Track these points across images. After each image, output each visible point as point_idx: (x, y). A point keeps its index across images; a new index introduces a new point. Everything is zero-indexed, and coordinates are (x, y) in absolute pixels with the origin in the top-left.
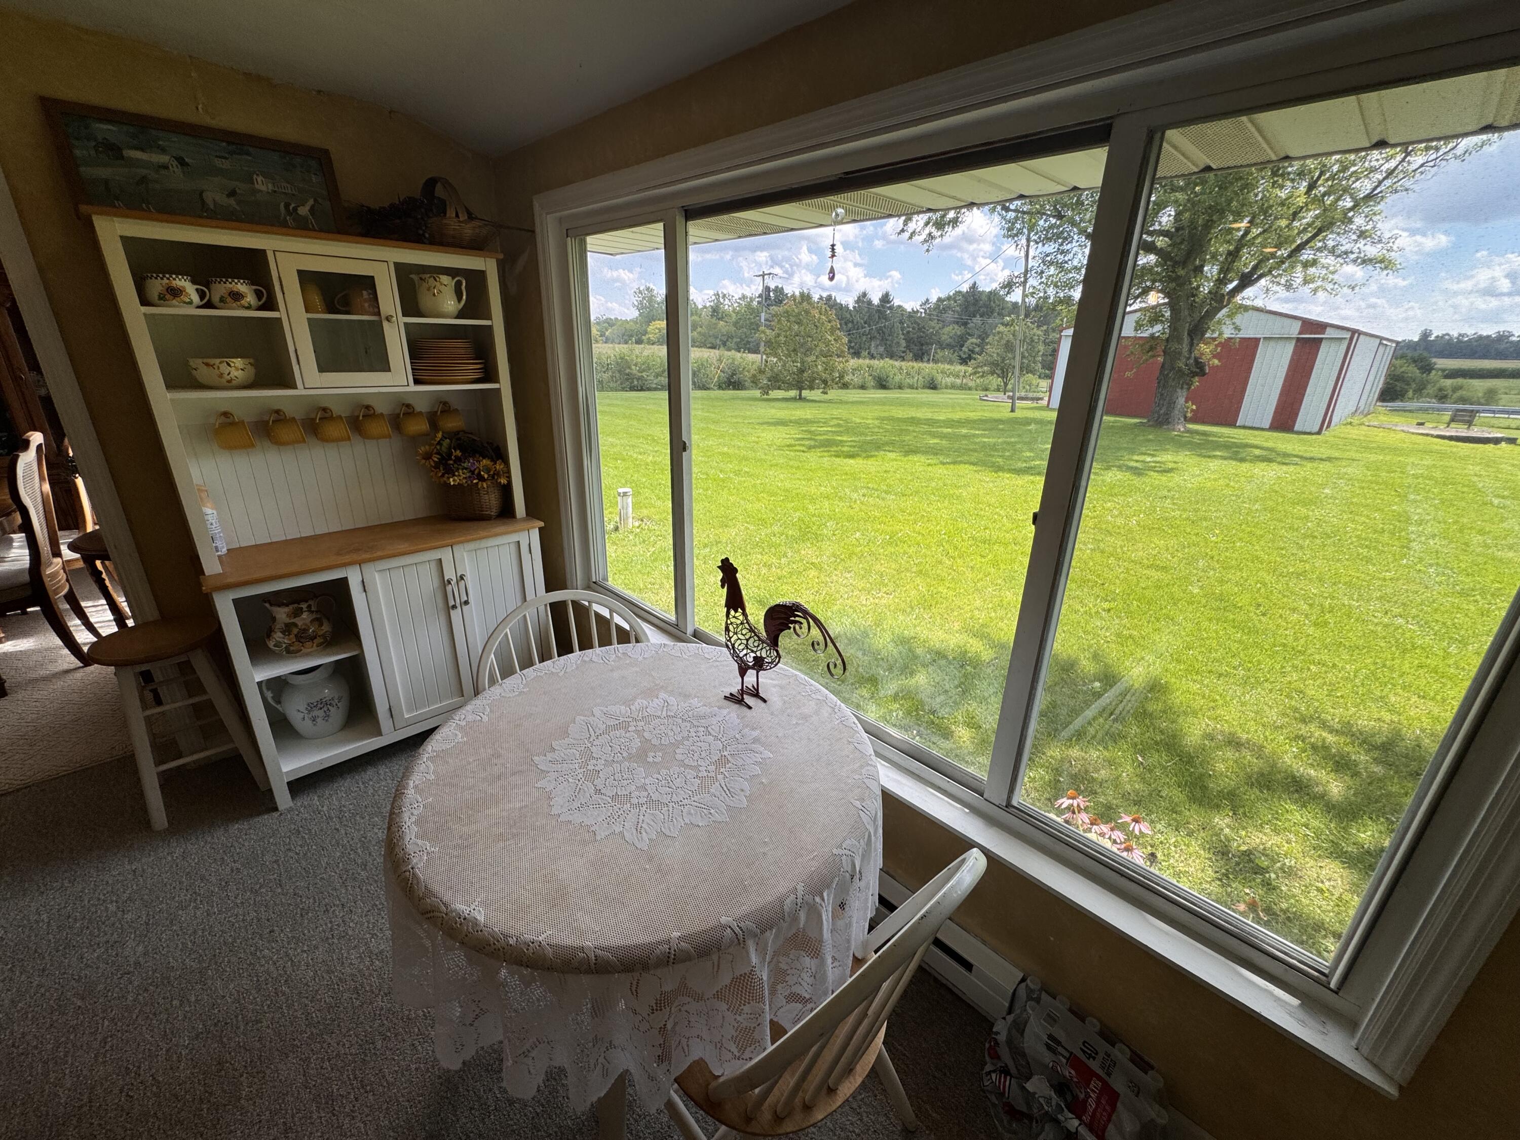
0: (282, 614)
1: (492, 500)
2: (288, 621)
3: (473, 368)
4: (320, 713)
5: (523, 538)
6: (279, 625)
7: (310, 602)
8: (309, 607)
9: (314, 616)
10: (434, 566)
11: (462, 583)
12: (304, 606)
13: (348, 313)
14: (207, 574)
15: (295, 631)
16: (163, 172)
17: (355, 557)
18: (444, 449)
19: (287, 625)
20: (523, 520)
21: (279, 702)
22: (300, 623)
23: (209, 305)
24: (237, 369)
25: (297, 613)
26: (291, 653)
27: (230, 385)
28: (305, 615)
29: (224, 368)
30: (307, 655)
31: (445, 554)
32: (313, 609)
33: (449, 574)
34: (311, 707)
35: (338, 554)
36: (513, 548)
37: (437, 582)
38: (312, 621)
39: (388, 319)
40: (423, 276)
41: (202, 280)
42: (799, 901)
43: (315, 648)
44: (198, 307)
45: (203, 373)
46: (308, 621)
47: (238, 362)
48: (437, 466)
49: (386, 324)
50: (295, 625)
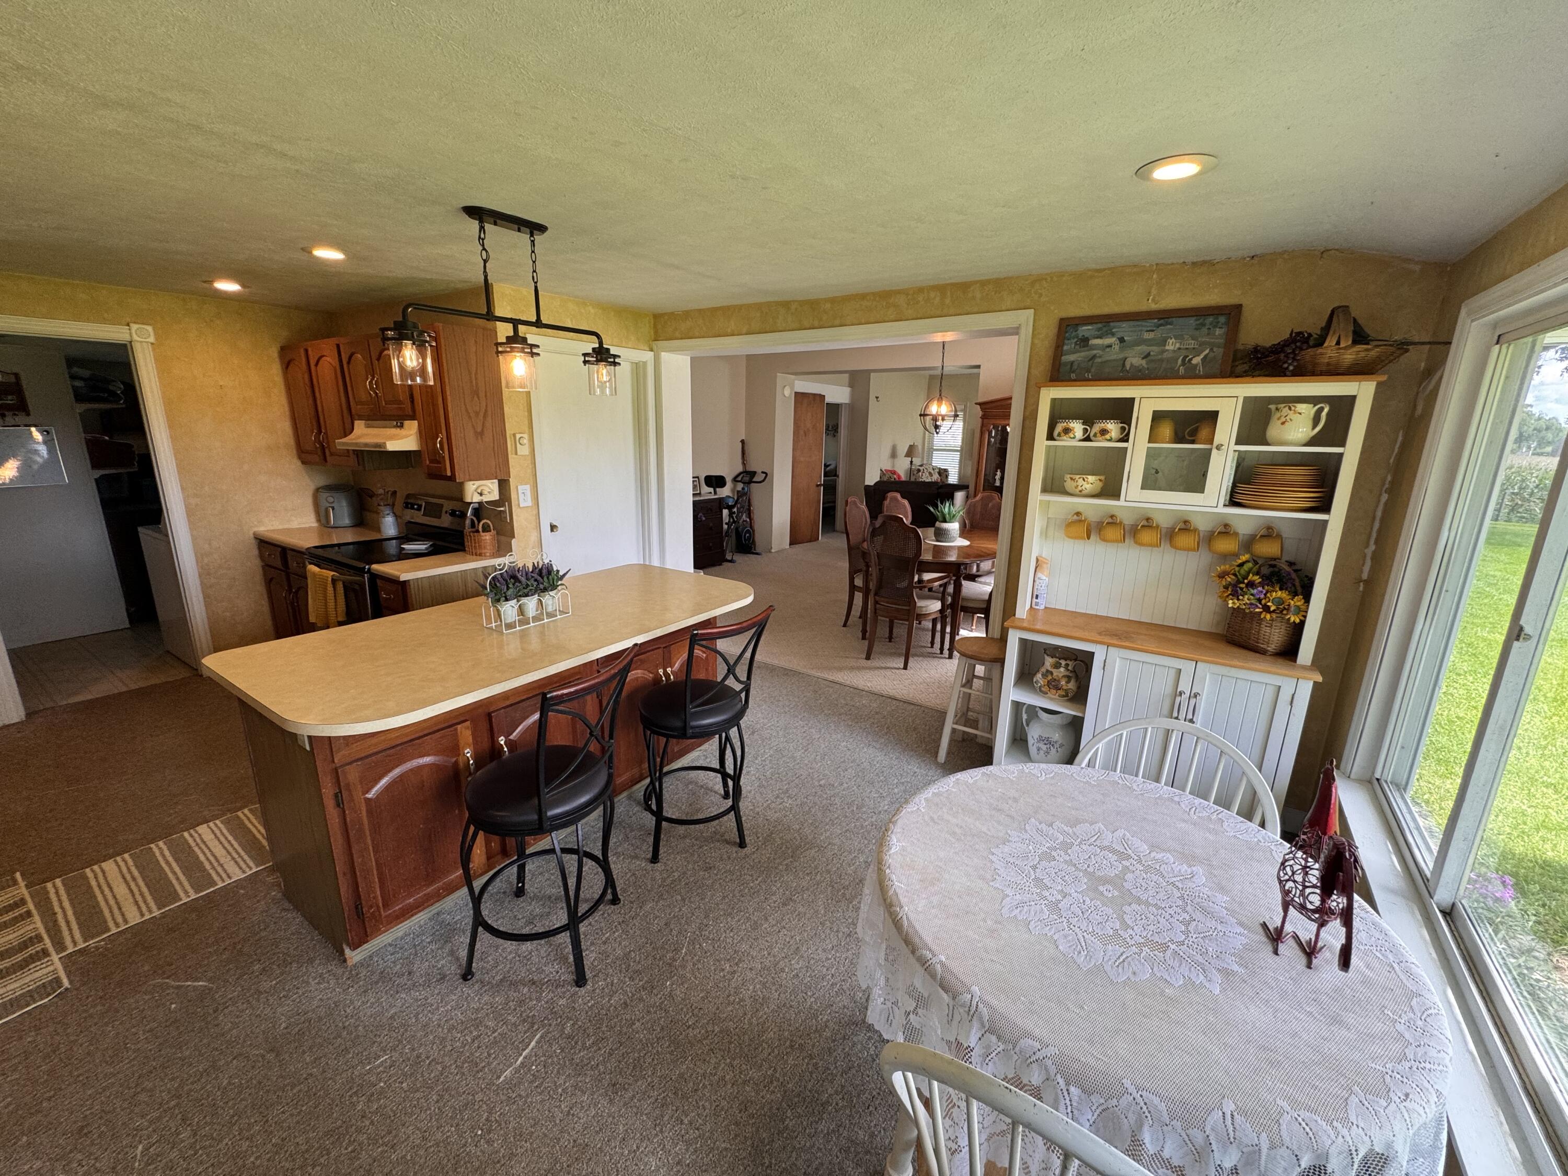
0: (1049, 661)
1: (1275, 636)
2: (1049, 669)
3: (1306, 496)
4: (1044, 747)
5: (1288, 685)
6: (1043, 670)
7: (1068, 662)
8: (1067, 665)
9: (1067, 673)
10: (1172, 673)
11: (1193, 701)
12: (1063, 662)
13: (1193, 442)
14: (1017, 616)
15: (1050, 678)
16: (1108, 350)
17: (1107, 639)
18: (1242, 572)
19: (1047, 671)
20: (1304, 668)
21: (1028, 725)
22: (1055, 674)
23: (1088, 439)
24: (1091, 482)
25: (1057, 666)
26: (1041, 692)
27: (1081, 495)
28: (1062, 669)
29: (1081, 482)
30: (1051, 699)
31: (1187, 667)
32: (1070, 668)
33: (1184, 686)
34: (1041, 739)
35: (1100, 634)
36: (1271, 691)
37: (1169, 690)
38: (1064, 676)
39: (1218, 448)
40: (1279, 406)
41: (1089, 422)
42: (1039, 1055)
43: (1056, 697)
44: (1080, 440)
45: (1069, 485)
46: (1061, 675)
47: (1091, 478)
48: (1226, 587)
49: (1214, 452)
50: (1052, 673)
